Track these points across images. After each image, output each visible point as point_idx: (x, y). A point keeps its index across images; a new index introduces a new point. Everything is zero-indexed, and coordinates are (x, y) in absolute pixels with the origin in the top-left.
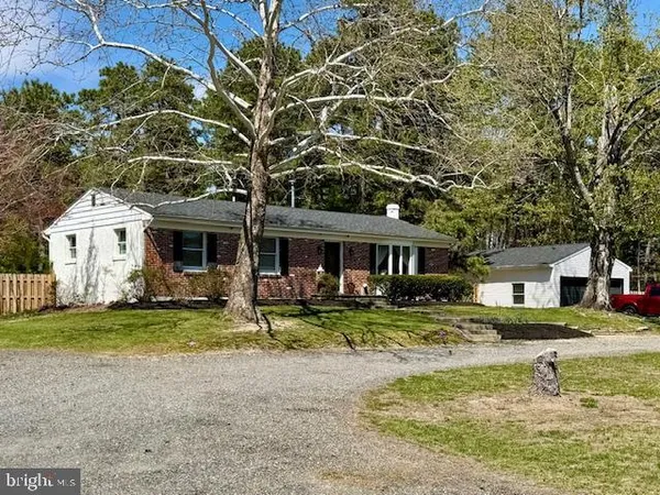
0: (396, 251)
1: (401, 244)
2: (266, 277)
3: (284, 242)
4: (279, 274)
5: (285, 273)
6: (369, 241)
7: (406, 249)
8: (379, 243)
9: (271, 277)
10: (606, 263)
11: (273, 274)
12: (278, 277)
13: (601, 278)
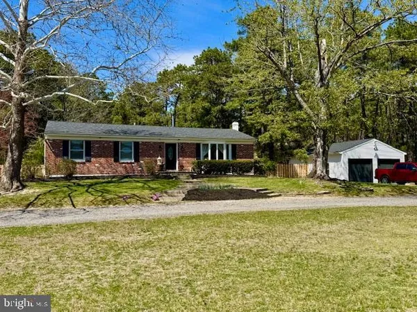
0: (213, 147)
1: (217, 143)
2: (124, 163)
3: (137, 144)
4: (133, 161)
5: (137, 160)
6: (196, 142)
7: (221, 146)
8: (202, 142)
9: (128, 163)
10: (321, 150)
11: (129, 161)
12: (131, 163)
13: (319, 159)
